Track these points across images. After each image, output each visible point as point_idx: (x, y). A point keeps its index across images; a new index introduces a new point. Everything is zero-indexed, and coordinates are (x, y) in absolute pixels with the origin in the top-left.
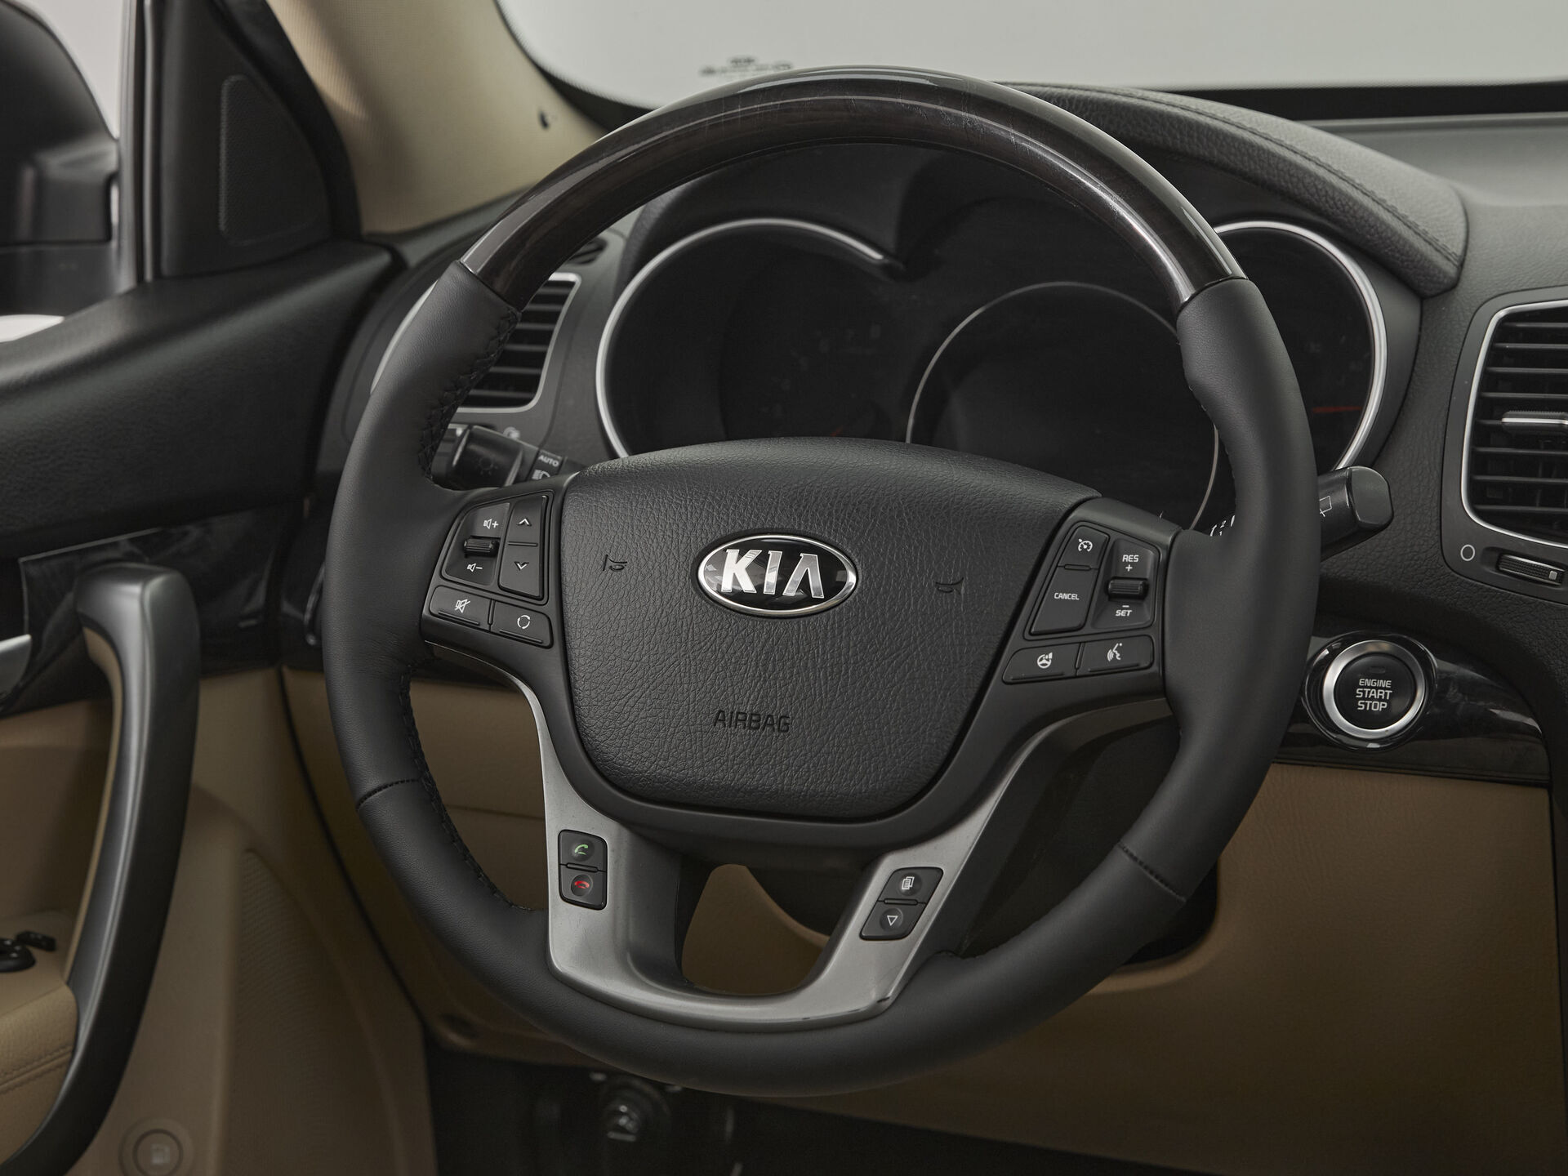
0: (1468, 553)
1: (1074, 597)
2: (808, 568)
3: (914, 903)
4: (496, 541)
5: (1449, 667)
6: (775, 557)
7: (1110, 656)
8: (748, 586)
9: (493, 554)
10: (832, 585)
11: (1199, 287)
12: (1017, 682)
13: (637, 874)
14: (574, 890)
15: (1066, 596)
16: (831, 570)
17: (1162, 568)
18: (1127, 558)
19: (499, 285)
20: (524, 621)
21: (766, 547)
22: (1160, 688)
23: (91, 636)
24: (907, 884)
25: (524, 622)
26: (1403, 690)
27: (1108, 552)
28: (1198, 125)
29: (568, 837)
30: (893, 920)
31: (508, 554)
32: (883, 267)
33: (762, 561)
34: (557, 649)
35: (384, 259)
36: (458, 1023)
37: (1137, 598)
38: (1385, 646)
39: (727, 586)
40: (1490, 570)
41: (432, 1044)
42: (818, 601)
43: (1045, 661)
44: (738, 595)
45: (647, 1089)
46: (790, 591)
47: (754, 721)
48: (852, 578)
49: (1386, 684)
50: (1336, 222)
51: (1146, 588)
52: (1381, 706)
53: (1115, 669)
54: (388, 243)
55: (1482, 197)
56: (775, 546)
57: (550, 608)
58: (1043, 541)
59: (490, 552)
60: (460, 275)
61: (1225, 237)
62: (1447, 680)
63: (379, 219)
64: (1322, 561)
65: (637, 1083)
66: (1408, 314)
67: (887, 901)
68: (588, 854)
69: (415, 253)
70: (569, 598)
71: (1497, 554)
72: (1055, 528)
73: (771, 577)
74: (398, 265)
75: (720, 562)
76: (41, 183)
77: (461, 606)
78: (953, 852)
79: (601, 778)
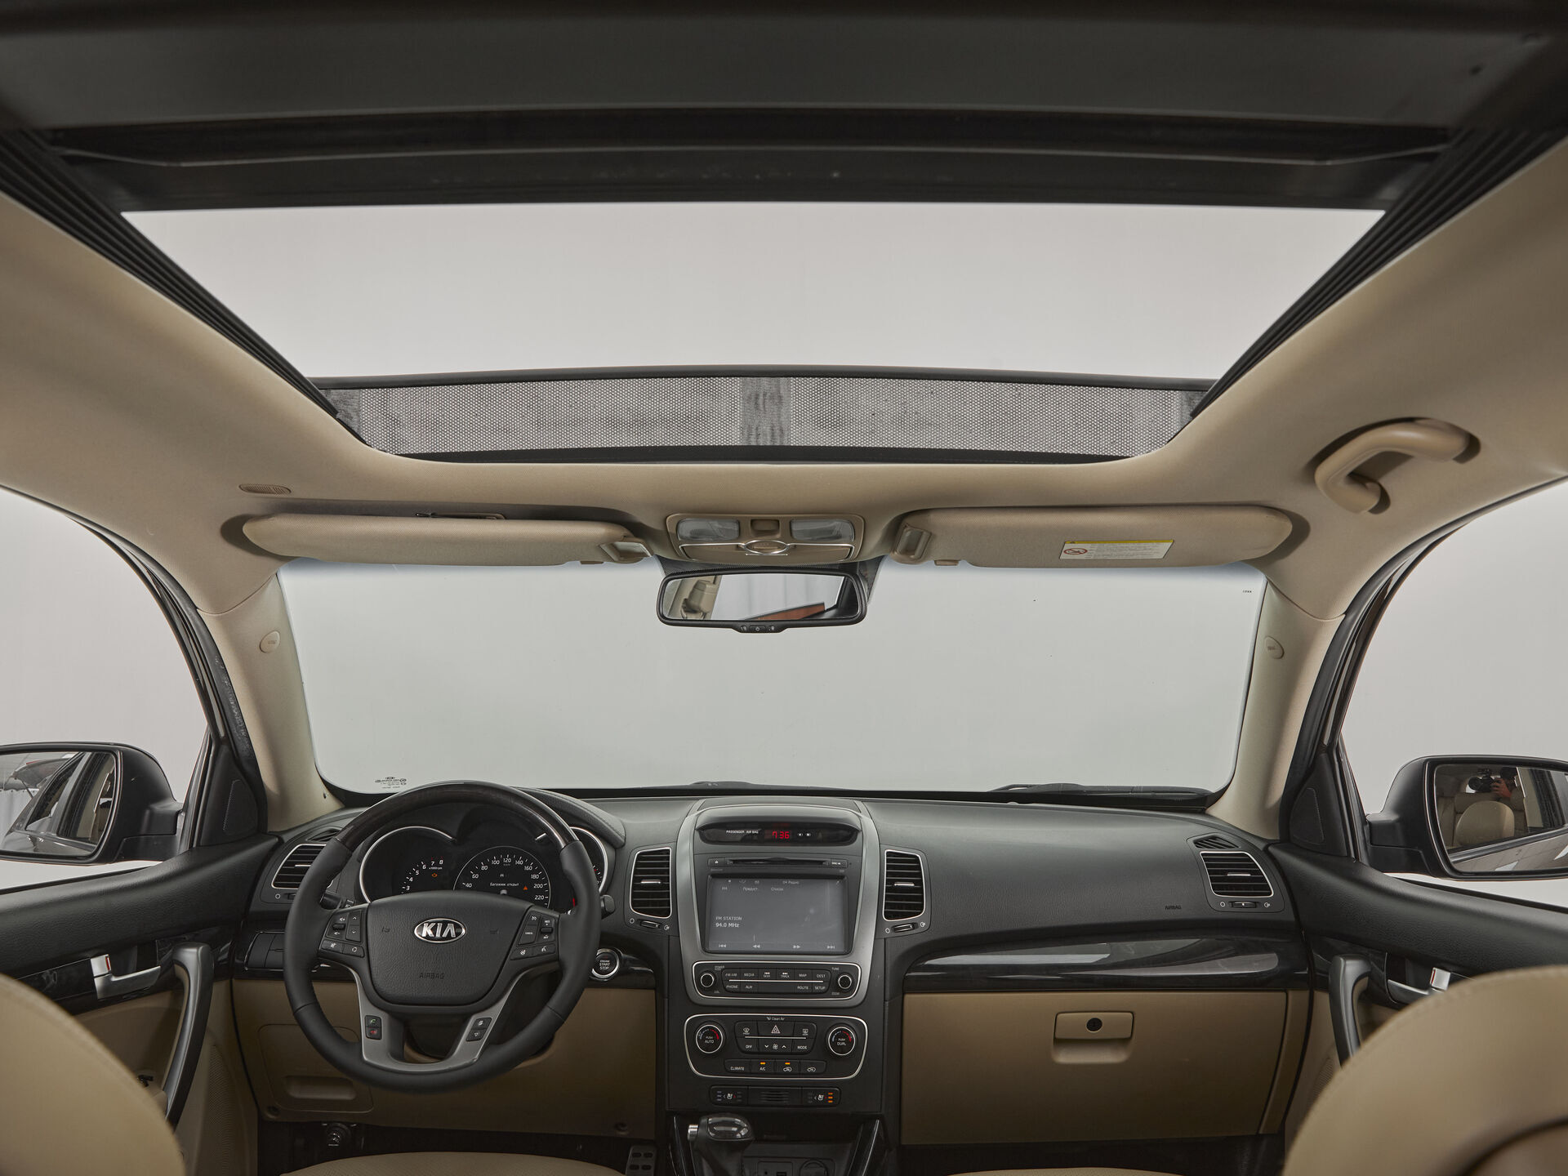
0: (632, 921)
1: (531, 933)
2: (451, 928)
3: (483, 1029)
4: (345, 925)
5: (626, 956)
6: (440, 925)
7: (542, 950)
8: (430, 933)
9: (344, 929)
10: (458, 934)
11: (567, 844)
12: (515, 959)
13: (391, 1029)
14: (370, 1034)
15: (529, 933)
16: (457, 927)
17: (557, 925)
18: (546, 922)
19: (347, 844)
21: (437, 922)
22: (557, 959)
23: (178, 968)
24: (481, 1023)
25: (354, 950)
26: (613, 965)
27: (541, 920)
28: (556, 799)
29: (368, 1018)
30: (476, 1034)
31: (348, 928)
32: (452, 841)
33: (436, 927)
34: (366, 958)
35: (276, 840)
36: (273, 1110)
37: (549, 933)
38: (608, 951)
39: (424, 935)
40: (638, 925)
41: (262, 1121)
42: (454, 938)
43: (523, 953)
44: (427, 937)
45: (344, 1126)
46: (445, 935)
47: (433, 976)
48: (464, 931)
49: (609, 961)
50: (592, 826)
51: (552, 930)
52: (607, 968)
53: (544, 954)
54: (278, 835)
55: (625, 821)
56: (440, 922)
57: (364, 945)
58: (521, 918)
59: (342, 928)
61: (573, 830)
62: (626, 960)
63: (273, 827)
64: (602, 918)
65: (339, 1124)
66: (612, 853)
67: (475, 1028)
68: (375, 1023)
69: (286, 838)
70: (370, 941)
71: (641, 921)
72: (524, 914)
73: (439, 930)
74: (281, 841)
75: (421, 930)
76: (152, 814)
77: (333, 945)
78: (495, 1012)
79: (379, 998)
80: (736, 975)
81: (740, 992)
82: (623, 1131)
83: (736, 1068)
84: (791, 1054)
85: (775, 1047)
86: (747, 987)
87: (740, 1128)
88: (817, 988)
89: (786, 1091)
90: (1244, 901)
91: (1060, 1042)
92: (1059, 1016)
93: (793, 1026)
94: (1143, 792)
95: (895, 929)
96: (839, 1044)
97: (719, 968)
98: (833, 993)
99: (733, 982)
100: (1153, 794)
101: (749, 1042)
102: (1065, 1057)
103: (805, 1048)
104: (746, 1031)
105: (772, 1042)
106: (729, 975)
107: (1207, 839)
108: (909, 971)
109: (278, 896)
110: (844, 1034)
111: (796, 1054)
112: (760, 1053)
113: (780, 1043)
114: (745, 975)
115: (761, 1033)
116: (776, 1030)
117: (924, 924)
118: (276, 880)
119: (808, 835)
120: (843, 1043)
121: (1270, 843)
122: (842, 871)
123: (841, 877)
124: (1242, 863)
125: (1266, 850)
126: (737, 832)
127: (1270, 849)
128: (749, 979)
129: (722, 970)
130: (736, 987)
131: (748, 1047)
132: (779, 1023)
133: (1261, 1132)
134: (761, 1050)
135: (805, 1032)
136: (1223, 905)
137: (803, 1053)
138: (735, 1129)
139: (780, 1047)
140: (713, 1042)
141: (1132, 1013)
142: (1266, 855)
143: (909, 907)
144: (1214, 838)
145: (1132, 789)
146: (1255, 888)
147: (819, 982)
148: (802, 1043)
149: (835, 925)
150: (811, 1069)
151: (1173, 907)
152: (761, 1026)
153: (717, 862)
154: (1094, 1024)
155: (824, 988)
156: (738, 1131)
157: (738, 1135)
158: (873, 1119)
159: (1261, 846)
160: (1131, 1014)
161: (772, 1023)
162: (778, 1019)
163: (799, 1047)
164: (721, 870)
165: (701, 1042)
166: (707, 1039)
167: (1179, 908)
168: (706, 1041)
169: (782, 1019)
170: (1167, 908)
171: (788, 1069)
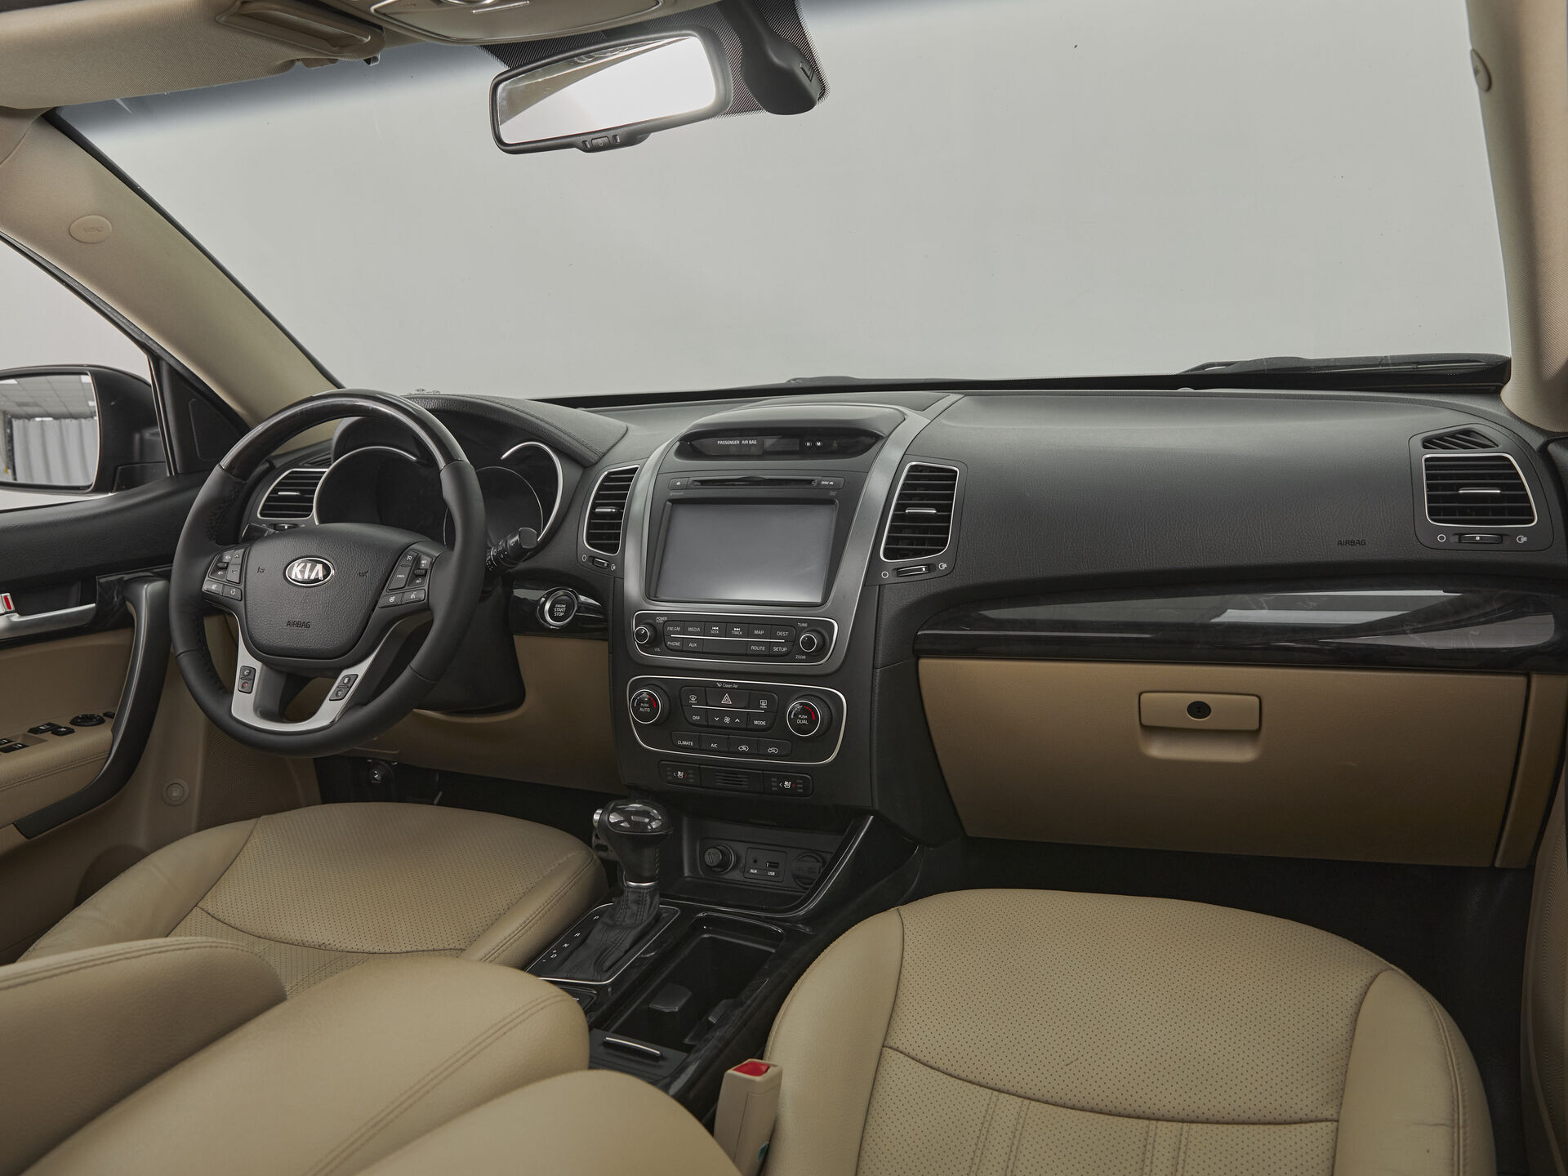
1: (404, 576)
2: (319, 569)
3: (348, 687)
4: (228, 563)
5: (586, 600)
6: (309, 565)
7: (412, 597)
8: (299, 576)
9: (226, 568)
10: (326, 575)
11: (446, 463)
13: (265, 681)
14: (243, 687)
15: (401, 576)
16: (327, 569)
17: (434, 565)
18: (423, 562)
19: (234, 472)
21: (308, 562)
22: (427, 608)
23: (128, 604)
24: (347, 681)
25: (233, 592)
26: (569, 611)
27: (417, 560)
29: (243, 668)
30: (341, 694)
31: (231, 568)
33: (305, 567)
34: (244, 601)
35: (267, 465)
37: (423, 576)
38: (568, 593)
39: (292, 576)
40: (592, 563)
42: (321, 581)
43: (392, 599)
44: (297, 580)
45: (385, 764)
46: (313, 577)
47: (298, 624)
48: (333, 572)
49: (564, 606)
50: (547, 440)
51: (426, 572)
52: (562, 614)
53: (413, 602)
54: (270, 460)
57: (242, 587)
58: (397, 557)
60: (220, 469)
62: (583, 604)
65: (381, 762)
67: (340, 687)
68: (249, 674)
70: (248, 583)
71: (592, 558)
72: (403, 551)
73: (307, 572)
74: (272, 467)
75: (292, 568)
76: (142, 440)
77: (213, 587)
78: (361, 669)
80: (679, 629)
81: (682, 651)
83: (684, 743)
84: (747, 729)
85: (727, 720)
86: (691, 645)
87: (653, 819)
88: (776, 649)
89: (745, 773)
90: (1479, 533)
91: (1151, 730)
92: (1142, 697)
93: (748, 696)
94: (1394, 364)
95: (898, 572)
96: (799, 721)
97: (661, 620)
98: (796, 657)
99: (676, 636)
100: (1415, 366)
101: (697, 712)
102: (1158, 750)
103: (764, 723)
104: (693, 699)
105: (722, 714)
106: (671, 629)
107: (1453, 435)
108: (921, 628)
110: (807, 710)
111: (751, 730)
112: (709, 728)
113: (732, 715)
114: (690, 629)
115: (710, 703)
116: (726, 700)
117: (945, 566)
118: (262, 510)
119: (819, 444)
120: (804, 722)
121: (1552, 438)
122: (833, 493)
123: (830, 501)
124: (1498, 470)
125: (1543, 449)
126: (731, 442)
127: (1552, 448)
128: (694, 636)
129: (664, 622)
130: (678, 644)
131: (695, 718)
132: (732, 692)
133: (1497, 864)
134: (710, 724)
135: (764, 704)
136: (1441, 538)
137: (761, 730)
138: (647, 820)
139: (732, 720)
140: (649, 710)
141: (1257, 696)
142: (1540, 457)
143: (922, 541)
144: (1467, 432)
145: (1382, 361)
147: (778, 642)
148: (759, 717)
149: (813, 566)
150: (772, 750)
151: (1352, 543)
152: (708, 693)
153: (678, 484)
154: (1199, 710)
155: (785, 649)
156: (649, 823)
157: (648, 828)
158: (862, 814)
159: (1536, 441)
160: (1256, 699)
161: (723, 691)
162: (729, 686)
163: (756, 722)
164: (682, 493)
165: (636, 710)
166: (642, 707)
167: (1362, 543)
168: (641, 709)
169: (736, 686)
170: (1340, 543)
171: (744, 748)
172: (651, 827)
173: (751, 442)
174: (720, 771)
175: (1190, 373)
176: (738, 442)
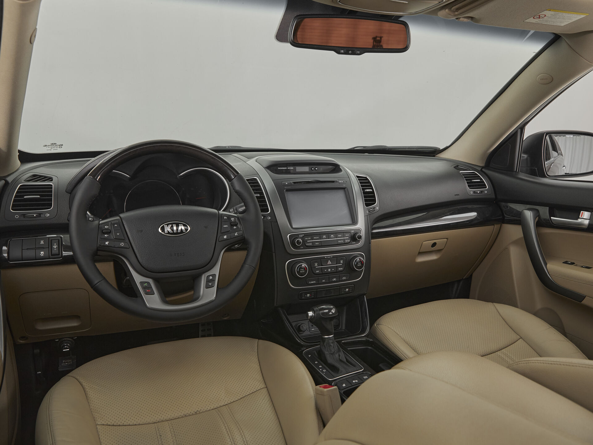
1: (227, 226)
2: (181, 227)
3: (213, 280)
4: (110, 230)
6: (175, 225)
7: (236, 235)
10: (186, 230)
12: (221, 240)
14: (146, 293)
15: (226, 226)
17: (239, 220)
18: (232, 219)
20: (122, 244)
21: (172, 224)
22: (245, 239)
24: (210, 277)
27: (229, 218)
29: (141, 283)
30: (210, 284)
31: (113, 232)
32: (130, 178)
33: (172, 226)
34: (131, 248)
36: (23, 338)
37: (236, 225)
39: (166, 232)
41: (15, 344)
42: (185, 232)
43: (225, 237)
44: (169, 233)
45: (70, 339)
46: (179, 231)
47: (178, 255)
48: (189, 228)
51: (237, 223)
53: (237, 237)
56: (174, 223)
58: (218, 218)
59: (109, 232)
65: (68, 339)
67: (208, 281)
68: (146, 285)
72: (219, 216)
73: (175, 229)
77: (106, 243)
78: (216, 270)
79: (144, 271)
80: (310, 238)
81: (313, 247)
82: (225, 317)
83: (312, 282)
84: (336, 272)
85: (329, 270)
86: (316, 244)
87: (330, 310)
88: (346, 241)
89: (334, 289)
90: (478, 191)
91: (421, 253)
92: (423, 243)
93: (336, 260)
94: (411, 149)
95: (369, 210)
96: (358, 265)
97: (301, 236)
98: (353, 243)
99: (310, 242)
101: (318, 269)
102: (420, 259)
103: (342, 269)
104: (316, 264)
105: (327, 268)
106: (307, 239)
108: (372, 229)
109: (17, 217)
110: (360, 260)
111: (338, 272)
112: (323, 274)
113: (331, 268)
114: (315, 238)
115: (323, 265)
116: (329, 262)
117: (377, 208)
118: (12, 207)
119: (316, 169)
120: (360, 265)
121: (483, 167)
122: (344, 185)
123: (344, 189)
124: (473, 176)
125: (481, 170)
126: (283, 168)
127: (483, 170)
128: (316, 240)
129: (303, 236)
130: (311, 244)
131: (317, 272)
132: (331, 259)
133: (464, 278)
135: (342, 262)
136: (472, 193)
137: (341, 271)
139: (331, 270)
140: (304, 271)
141: (447, 239)
142: (481, 172)
143: (370, 201)
146: (479, 185)
147: (347, 239)
148: (340, 267)
149: (345, 211)
150: (344, 278)
152: (322, 261)
153: (287, 183)
154: (434, 245)
155: (349, 240)
156: (330, 311)
157: (331, 313)
158: (363, 296)
159: (479, 169)
161: (327, 259)
162: (329, 257)
163: (339, 269)
164: (290, 187)
165: (298, 272)
166: (301, 271)
167: (458, 195)
168: (301, 272)
169: (332, 257)
170: (455, 195)
171: (334, 279)
172: (332, 312)
173: (291, 168)
174: (324, 290)
175: (352, 149)
176: (286, 168)
